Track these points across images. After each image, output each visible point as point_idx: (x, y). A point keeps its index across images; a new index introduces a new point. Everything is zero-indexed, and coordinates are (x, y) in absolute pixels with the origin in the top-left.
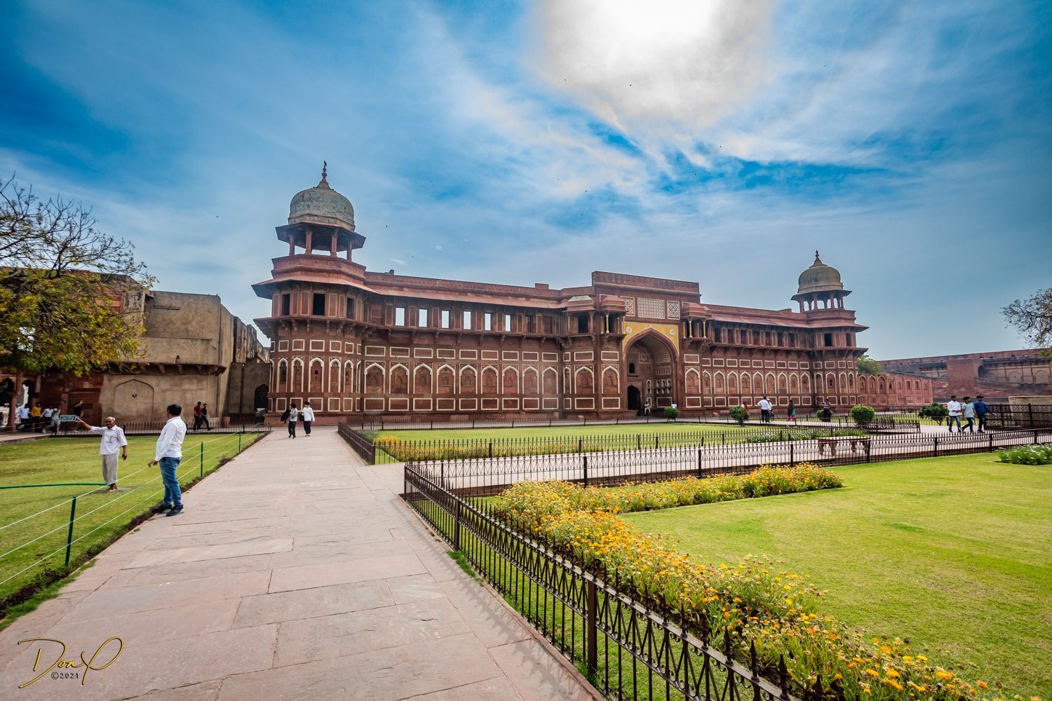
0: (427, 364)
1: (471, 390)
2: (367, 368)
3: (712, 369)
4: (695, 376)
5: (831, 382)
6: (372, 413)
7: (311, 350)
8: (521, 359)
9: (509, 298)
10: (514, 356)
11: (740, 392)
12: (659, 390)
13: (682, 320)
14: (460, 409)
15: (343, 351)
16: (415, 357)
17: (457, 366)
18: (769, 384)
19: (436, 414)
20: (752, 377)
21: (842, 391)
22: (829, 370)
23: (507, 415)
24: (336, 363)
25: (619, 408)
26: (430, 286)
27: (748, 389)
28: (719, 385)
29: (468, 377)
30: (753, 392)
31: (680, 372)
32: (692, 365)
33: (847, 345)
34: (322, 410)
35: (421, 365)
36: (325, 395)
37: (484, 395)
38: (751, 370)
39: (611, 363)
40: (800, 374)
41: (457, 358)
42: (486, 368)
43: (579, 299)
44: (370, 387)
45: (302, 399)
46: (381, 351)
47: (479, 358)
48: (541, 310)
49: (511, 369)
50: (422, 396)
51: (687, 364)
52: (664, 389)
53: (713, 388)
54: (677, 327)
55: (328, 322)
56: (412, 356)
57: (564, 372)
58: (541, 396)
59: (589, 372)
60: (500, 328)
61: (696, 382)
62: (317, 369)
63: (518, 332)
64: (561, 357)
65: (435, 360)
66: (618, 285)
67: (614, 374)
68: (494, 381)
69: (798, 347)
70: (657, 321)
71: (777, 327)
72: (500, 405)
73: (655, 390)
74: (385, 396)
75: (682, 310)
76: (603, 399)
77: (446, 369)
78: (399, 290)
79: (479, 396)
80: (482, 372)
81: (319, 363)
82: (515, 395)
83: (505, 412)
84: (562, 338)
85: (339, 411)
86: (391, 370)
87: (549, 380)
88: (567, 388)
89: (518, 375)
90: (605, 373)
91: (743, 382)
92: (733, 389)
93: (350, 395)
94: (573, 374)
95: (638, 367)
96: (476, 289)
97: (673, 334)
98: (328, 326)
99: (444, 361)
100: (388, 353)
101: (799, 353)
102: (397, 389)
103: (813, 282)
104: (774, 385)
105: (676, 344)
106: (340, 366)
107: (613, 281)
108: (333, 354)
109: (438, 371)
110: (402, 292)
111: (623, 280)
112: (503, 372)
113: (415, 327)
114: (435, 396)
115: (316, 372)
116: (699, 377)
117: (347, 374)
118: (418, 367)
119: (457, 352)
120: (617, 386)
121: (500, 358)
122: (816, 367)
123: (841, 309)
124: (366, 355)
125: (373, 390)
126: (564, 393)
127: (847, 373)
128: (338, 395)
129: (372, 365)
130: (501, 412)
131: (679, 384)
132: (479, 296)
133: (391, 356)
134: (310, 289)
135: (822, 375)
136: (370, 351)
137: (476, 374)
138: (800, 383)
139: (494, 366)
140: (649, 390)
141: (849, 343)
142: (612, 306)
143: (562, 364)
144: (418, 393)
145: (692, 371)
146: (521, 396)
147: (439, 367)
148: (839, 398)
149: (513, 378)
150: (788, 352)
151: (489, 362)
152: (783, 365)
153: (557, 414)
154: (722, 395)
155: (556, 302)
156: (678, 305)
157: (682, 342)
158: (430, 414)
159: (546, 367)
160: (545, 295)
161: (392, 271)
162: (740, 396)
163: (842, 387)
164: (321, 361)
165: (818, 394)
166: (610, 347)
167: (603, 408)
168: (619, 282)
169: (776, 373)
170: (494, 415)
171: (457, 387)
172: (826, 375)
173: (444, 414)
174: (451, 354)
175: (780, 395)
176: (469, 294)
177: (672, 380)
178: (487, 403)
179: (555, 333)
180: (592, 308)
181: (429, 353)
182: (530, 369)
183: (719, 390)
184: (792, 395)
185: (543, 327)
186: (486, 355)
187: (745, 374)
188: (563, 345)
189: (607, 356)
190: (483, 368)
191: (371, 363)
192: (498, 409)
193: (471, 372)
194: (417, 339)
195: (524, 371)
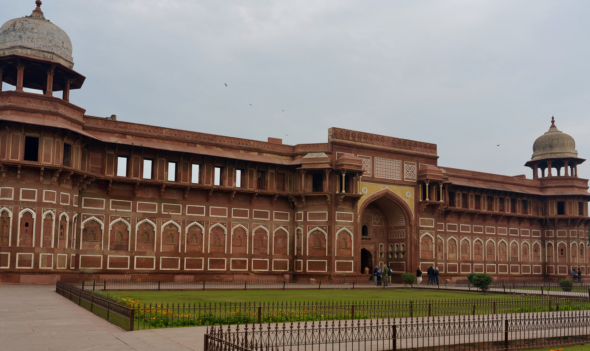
0: (151, 219)
1: (197, 249)
2: (84, 222)
3: (445, 234)
4: (430, 240)
5: (562, 251)
6: (88, 271)
7: (21, 199)
8: (251, 217)
9: (241, 151)
10: (244, 214)
11: (472, 258)
12: (392, 254)
13: (419, 182)
14: (185, 269)
15: (58, 202)
16: (137, 211)
17: (184, 222)
18: (501, 251)
19: (159, 273)
20: (485, 244)
21: (573, 260)
22: (560, 239)
23: (235, 276)
24: (50, 214)
25: (352, 272)
26: (156, 134)
27: (480, 256)
28: (452, 251)
29: (195, 234)
30: (485, 259)
31: (415, 236)
32: (427, 229)
33: (579, 215)
34: (32, 267)
35: (145, 220)
36: (37, 250)
37: (211, 254)
38: (484, 236)
39: (345, 224)
40: (531, 242)
41: (183, 214)
42: (214, 225)
43: (315, 155)
44: (86, 243)
45: (9, 254)
46: (100, 204)
47: (207, 214)
48: (274, 166)
49: (240, 227)
50: (144, 253)
51: (422, 228)
52: (397, 254)
53: (446, 254)
54: (413, 189)
55: (43, 169)
56: (134, 210)
57: (296, 232)
58: (271, 257)
59: (323, 233)
60: (230, 184)
61: (430, 247)
62: (27, 221)
63: (248, 189)
64: (293, 216)
65: (159, 215)
66: (355, 143)
67: (348, 236)
68: (222, 239)
69: (531, 214)
70: (394, 183)
71: (511, 194)
72: (228, 265)
73: (387, 254)
74: (103, 253)
75: (419, 172)
76: (336, 261)
77: (171, 225)
78: (121, 137)
79: (206, 255)
80: (210, 229)
81: (31, 214)
82: (245, 255)
83: (233, 273)
84: (295, 197)
85: (52, 268)
86: (111, 225)
87: (280, 240)
88: (299, 249)
89: (248, 234)
90: (339, 235)
91: (475, 248)
92: (466, 255)
93: (64, 250)
94: (305, 234)
95: (372, 230)
96: (206, 141)
97: (409, 196)
98: (42, 174)
99: (169, 217)
100: (107, 206)
101: (531, 220)
102: (117, 246)
103: (548, 149)
104: (506, 253)
105: (411, 206)
106: (54, 218)
107: (351, 138)
108: (46, 205)
109: (162, 227)
110: (125, 140)
111: (361, 138)
112: (232, 230)
113: (138, 179)
114: (158, 255)
115: (27, 225)
116: (434, 242)
117: (62, 227)
118: (141, 222)
119: (184, 208)
120: (351, 248)
121: (230, 215)
122: (548, 235)
123: (574, 178)
124: (83, 207)
125: (90, 246)
126: (296, 254)
127: (579, 243)
128: (52, 251)
129: (90, 219)
130: (228, 273)
131: (413, 249)
132: (209, 148)
133: (111, 209)
134: (21, 131)
135: (553, 244)
136: (87, 203)
137: (204, 232)
138: (531, 251)
139: (223, 224)
140: (381, 254)
141: (581, 212)
142: (349, 165)
143: (294, 223)
144: (140, 250)
145: (427, 235)
146: (250, 256)
147: (164, 223)
148: (569, 267)
149: (242, 238)
150: (520, 220)
151: (218, 219)
152: (515, 232)
153: (287, 276)
154: (454, 262)
155: (289, 158)
156: (415, 166)
157: (418, 205)
158: (151, 273)
159: (277, 227)
160: (278, 150)
161: (114, 116)
162: (472, 262)
163: (573, 257)
164: (33, 212)
165: (548, 263)
166: (345, 207)
167: (336, 272)
168: (356, 139)
169: (509, 241)
170: (221, 276)
171: (183, 245)
172: (558, 244)
173: (167, 274)
174: (177, 209)
175: (512, 263)
176: (198, 146)
177: (407, 244)
178: (214, 263)
179: (288, 191)
180: (327, 166)
181: (153, 208)
182: (261, 228)
183: (452, 256)
184: (523, 263)
185: (275, 184)
186: (215, 212)
187: (478, 240)
188: (295, 204)
189: (342, 217)
190: (211, 225)
191: (88, 216)
192: (225, 270)
193: (198, 230)
194: (140, 192)
195: (254, 230)
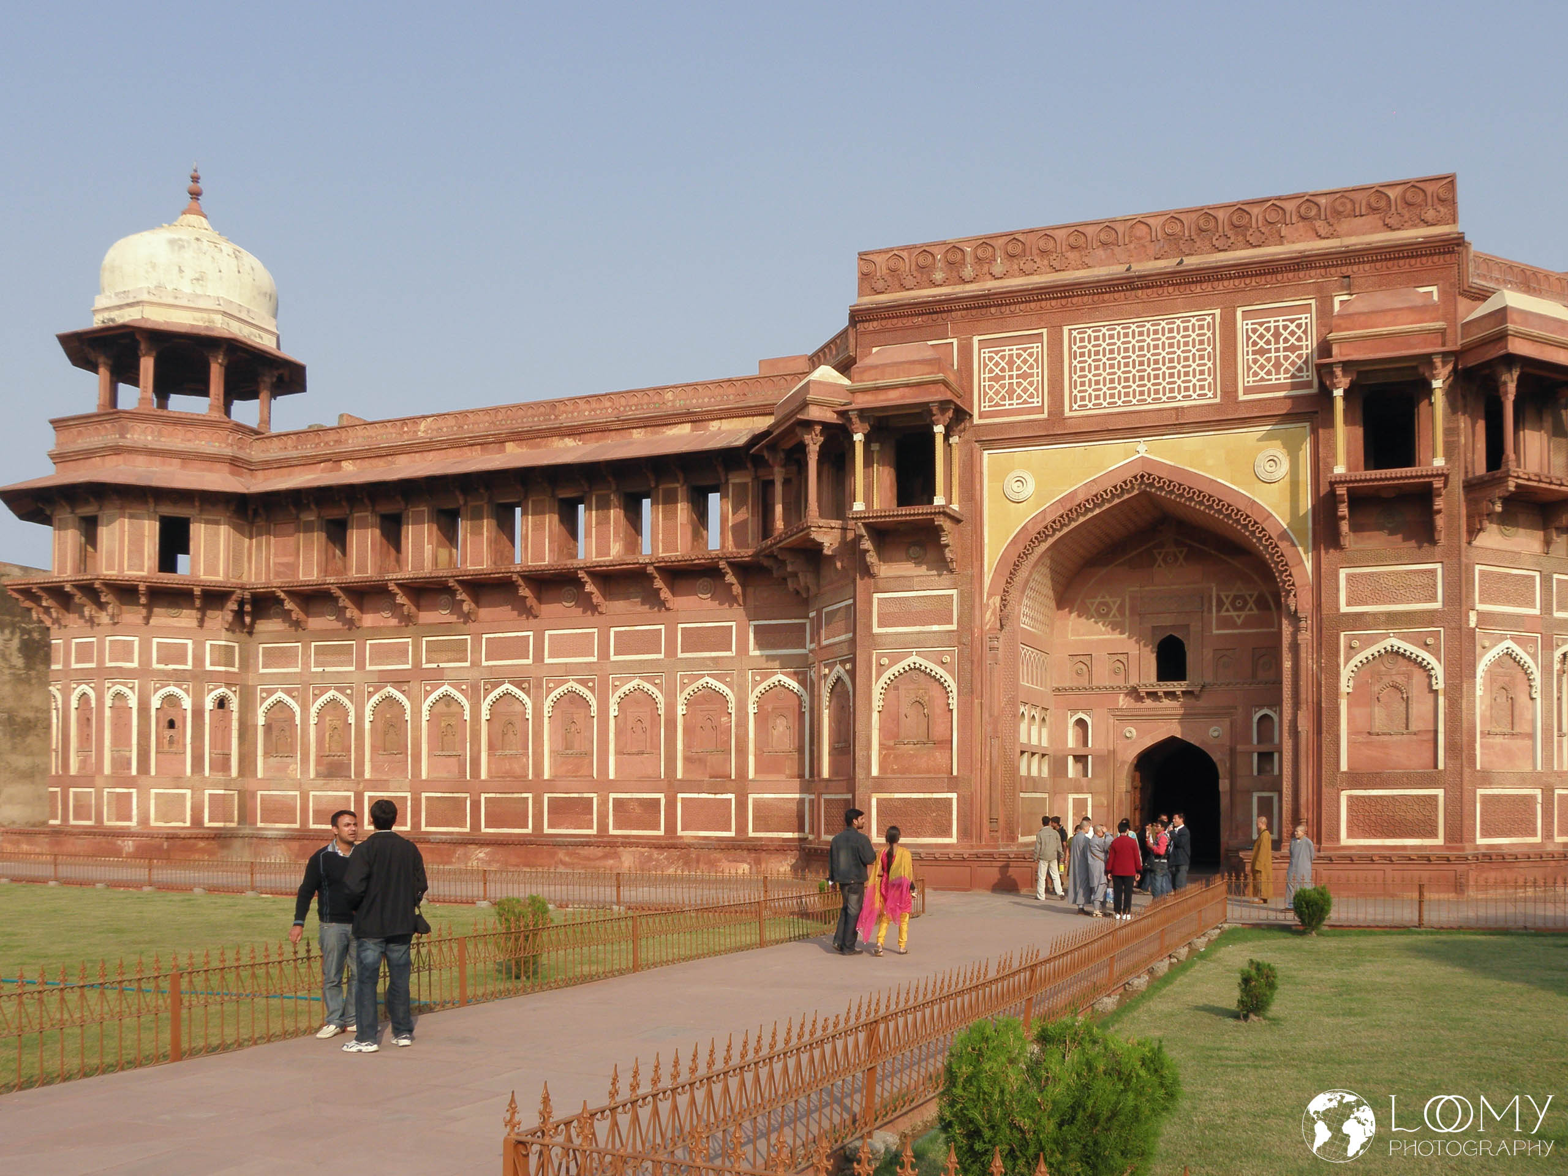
0: (398, 685)
1: (514, 769)
2: (263, 708)
4: (1418, 676)
8: (671, 652)
10: (650, 643)
14: (483, 830)
16: (368, 668)
23: (619, 852)
25: (953, 840)
31: (1315, 664)
32: (1393, 620)
35: (383, 692)
39: (920, 641)
41: (475, 664)
42: (559, 690)
44: (271, 760)
46: (292, 657)
47: (539, 657)
49: (638, 690)
50: (385, 785)
54: (1302, 431)
58: (742, 787)
65: (418, 671)
67: (934, 691)
68: (586, 733)
70: (1178, 422)
72: (601, 817)
74: (300, 786)
76: (875, 797)
77: (447, 698)
79: (539, 786)
80: (548, 704)
82: (653, 783)
83: (617, 844)
85: (133, 823)
86: (314, 710)
87: (781, 725)
89: (662, 712)
93: (178, 781)
95: (1205, 653)
97: (1281, 473)
99: (440, 676)
102: (330, 765)
106: (135, 703)
109: (425, 707)
112: (613, 700)
114: (417, 787)
116: (1440, 685)
118: (376, 698)
120: (949, 742)
121: (604, 654)
125: (276, 769)
129: (273, 698)
130: (601, 841)
133: (313, 669)
136: (272, 658)
137: (530, 715)
139: (585, 682)
144: (375, 777)
145: (1391, 654)
146: (672, 786)
147: (428, 694)
151: (569, 670)
159: (766, 675)
166: (912, 571)
171: (476, 757)
178: (561, 811)
186: (559, 647)
189: (898, 613)
190: (550, 691)
191: (270, 693)
192: (592, 832)
193: (518, 707)
194: (371, 613)
195: (685, 694)
